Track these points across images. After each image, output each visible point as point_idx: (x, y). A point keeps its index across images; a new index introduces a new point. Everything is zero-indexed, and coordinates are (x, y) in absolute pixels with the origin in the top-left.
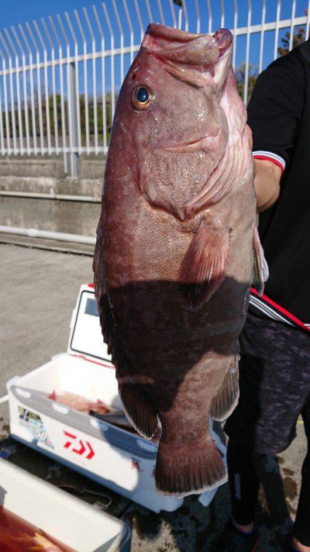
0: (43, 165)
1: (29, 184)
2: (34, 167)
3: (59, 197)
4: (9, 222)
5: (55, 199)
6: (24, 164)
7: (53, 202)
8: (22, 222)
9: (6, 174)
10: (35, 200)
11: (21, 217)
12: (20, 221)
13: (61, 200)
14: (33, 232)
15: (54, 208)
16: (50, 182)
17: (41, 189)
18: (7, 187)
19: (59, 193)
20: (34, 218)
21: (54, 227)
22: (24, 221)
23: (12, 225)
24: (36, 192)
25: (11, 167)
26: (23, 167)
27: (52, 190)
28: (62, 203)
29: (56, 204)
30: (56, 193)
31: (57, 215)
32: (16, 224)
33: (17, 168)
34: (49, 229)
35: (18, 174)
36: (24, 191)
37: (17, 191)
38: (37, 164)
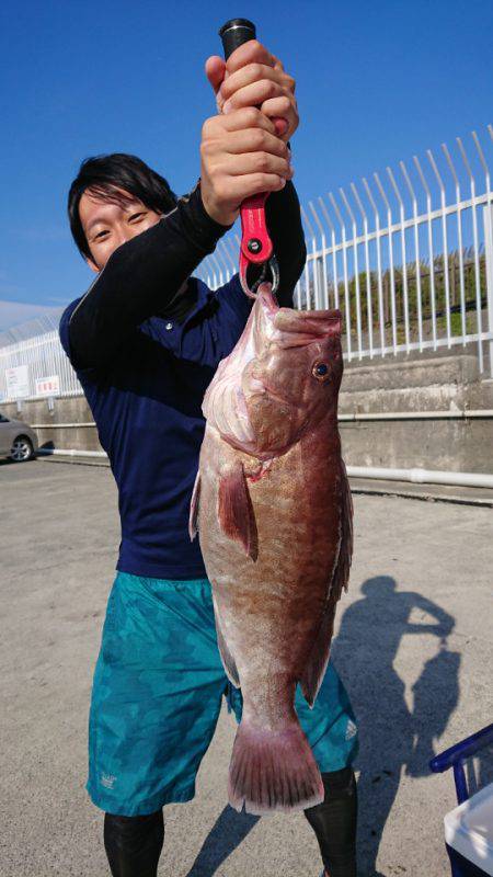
0: (437, 366)
1: (408, 398)
2: (419, 372)
3: (469, 413)
4: (369, 461)
5: (463, 418)
6: (400, 369)
7: (455, 424)
8: (393, 459)
9: (366, 388)
10: (420, 423)
11: (391, 451)
12: (389, 456)
13: (472, 418)
14: (419, 474)
15: (457, 432)
16: (451, 391)
17: (432, 405)
18: (367, 408)
19: (469, 408)
20: (417, 452)
21: (456, 465)
22: (397, 458)
23: (374, 465)
24: (422, 410)
25: (376, 376)
26: (398, 373)
27: (453, 404)
28: (474, 422)
29: (461, 426)
30: (461, 407)
31: (464, 444)
32: (381, 461)
33: (386, 377)
34: (446, 468)
35: (387, 386)
36: (399, 410)
37: (384, 411)
38: (425, 367)
